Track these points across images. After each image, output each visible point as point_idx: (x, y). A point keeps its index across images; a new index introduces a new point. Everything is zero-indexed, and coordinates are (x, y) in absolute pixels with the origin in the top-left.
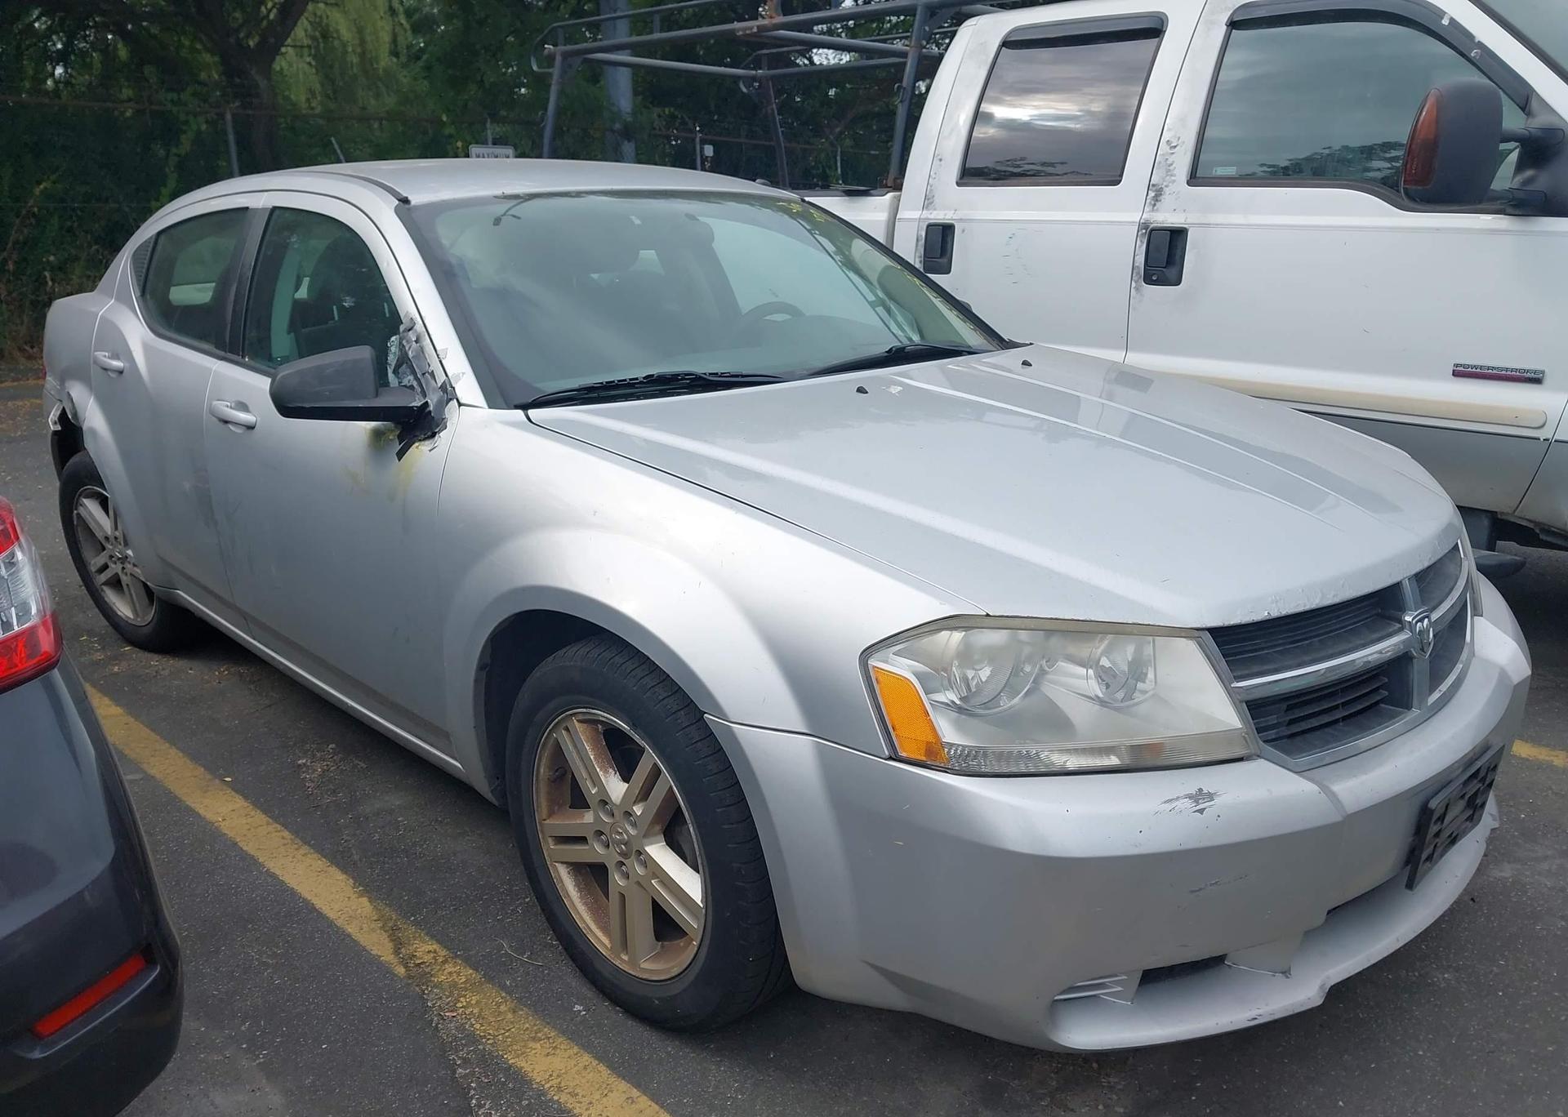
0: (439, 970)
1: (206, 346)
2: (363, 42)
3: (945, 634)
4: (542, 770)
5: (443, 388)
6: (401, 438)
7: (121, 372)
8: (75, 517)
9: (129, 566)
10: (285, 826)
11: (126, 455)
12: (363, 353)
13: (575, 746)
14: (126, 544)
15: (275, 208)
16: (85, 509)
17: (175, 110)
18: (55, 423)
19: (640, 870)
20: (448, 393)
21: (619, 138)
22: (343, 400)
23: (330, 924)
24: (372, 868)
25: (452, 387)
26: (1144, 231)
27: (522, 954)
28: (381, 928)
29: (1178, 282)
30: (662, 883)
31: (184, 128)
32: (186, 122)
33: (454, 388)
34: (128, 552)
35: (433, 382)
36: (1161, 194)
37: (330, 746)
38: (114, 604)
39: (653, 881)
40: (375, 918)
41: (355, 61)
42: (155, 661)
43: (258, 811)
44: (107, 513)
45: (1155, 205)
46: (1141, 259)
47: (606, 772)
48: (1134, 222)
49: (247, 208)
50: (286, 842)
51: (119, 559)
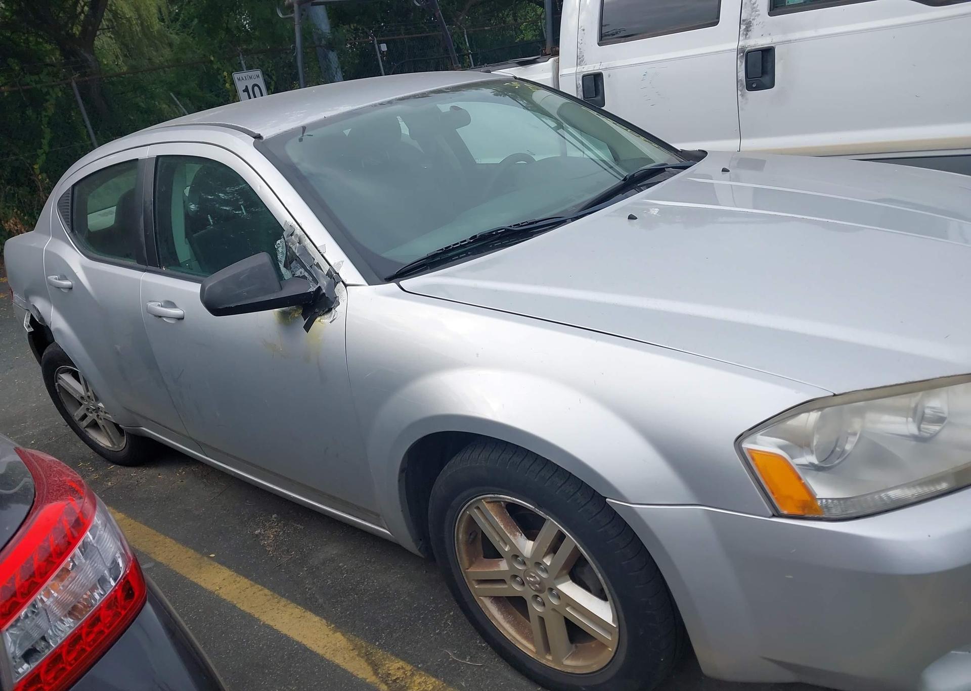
0: (411, 682)
1: (130, 263)
2: (140, 17)
3: (803, 416)
4: (460, 536)
5: (329, 274)
6: (304, 315)
7: (71, 288)
8: (57, 388)
9: (101, 414)
10: (264, 585)
11: (86, 343)
12: (261, 259)
13: (486, 519)
14: (97, 399)
15: (158, 157)
16: (62, 381)
17: (39, 86)
18: (29, 327)
19: (555, 602)
20: (334, 278)
21: (325, 50)
22: (258, 297)
23: (322, 659)
24: (334, 608)
25: (336, 273)
26: (742, 54)
27: (465, 658)
28: (358, 655)
29: (772, 85)
30: (574, 608)
31: (48, 97)
32: (48, 93)
33: (338, 273)
34: (99, 405)
35: (320, 271)
36: (751, 26)
37: (273, 516)
38: (96, 439)
39: (567, 609)
40: (351, 648)
41: (138, 30)
42: (133, 472)
43: (241, 577)
44: (79, 382)
45: (747, 34)
46: (742, 75)
47: (515, 535)
48: (734, 49)
49: (138, 159)
50: (269, 597)
51: (94, 410)
